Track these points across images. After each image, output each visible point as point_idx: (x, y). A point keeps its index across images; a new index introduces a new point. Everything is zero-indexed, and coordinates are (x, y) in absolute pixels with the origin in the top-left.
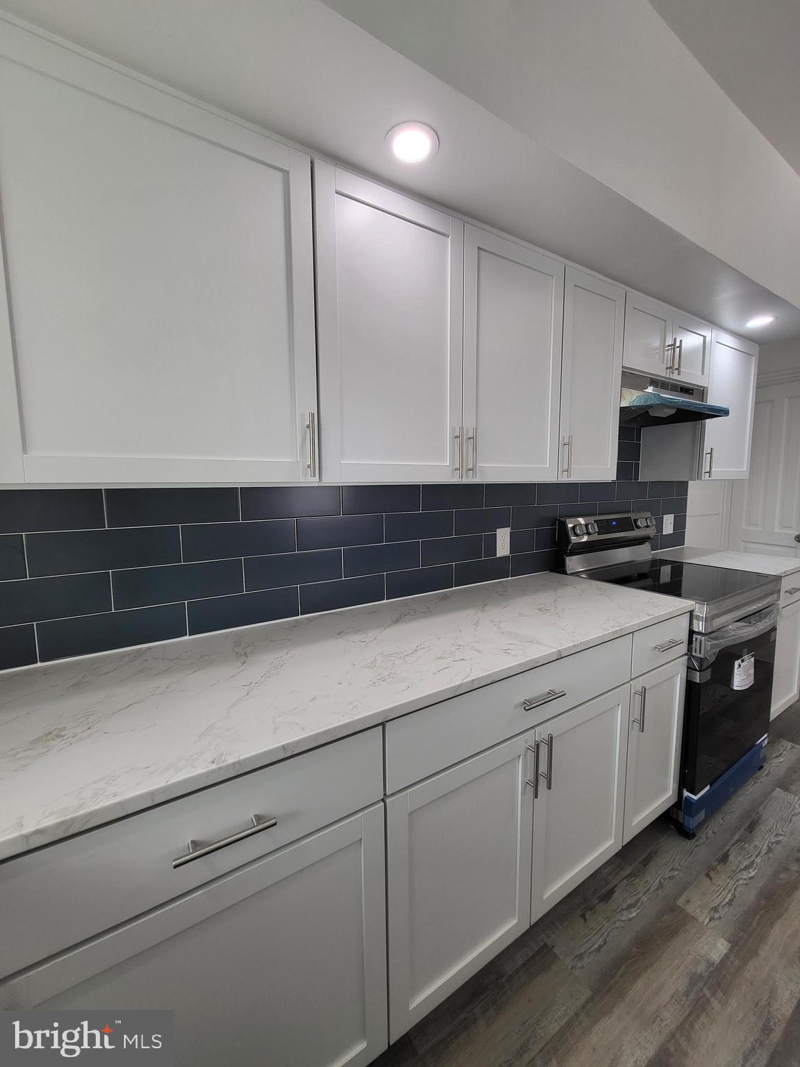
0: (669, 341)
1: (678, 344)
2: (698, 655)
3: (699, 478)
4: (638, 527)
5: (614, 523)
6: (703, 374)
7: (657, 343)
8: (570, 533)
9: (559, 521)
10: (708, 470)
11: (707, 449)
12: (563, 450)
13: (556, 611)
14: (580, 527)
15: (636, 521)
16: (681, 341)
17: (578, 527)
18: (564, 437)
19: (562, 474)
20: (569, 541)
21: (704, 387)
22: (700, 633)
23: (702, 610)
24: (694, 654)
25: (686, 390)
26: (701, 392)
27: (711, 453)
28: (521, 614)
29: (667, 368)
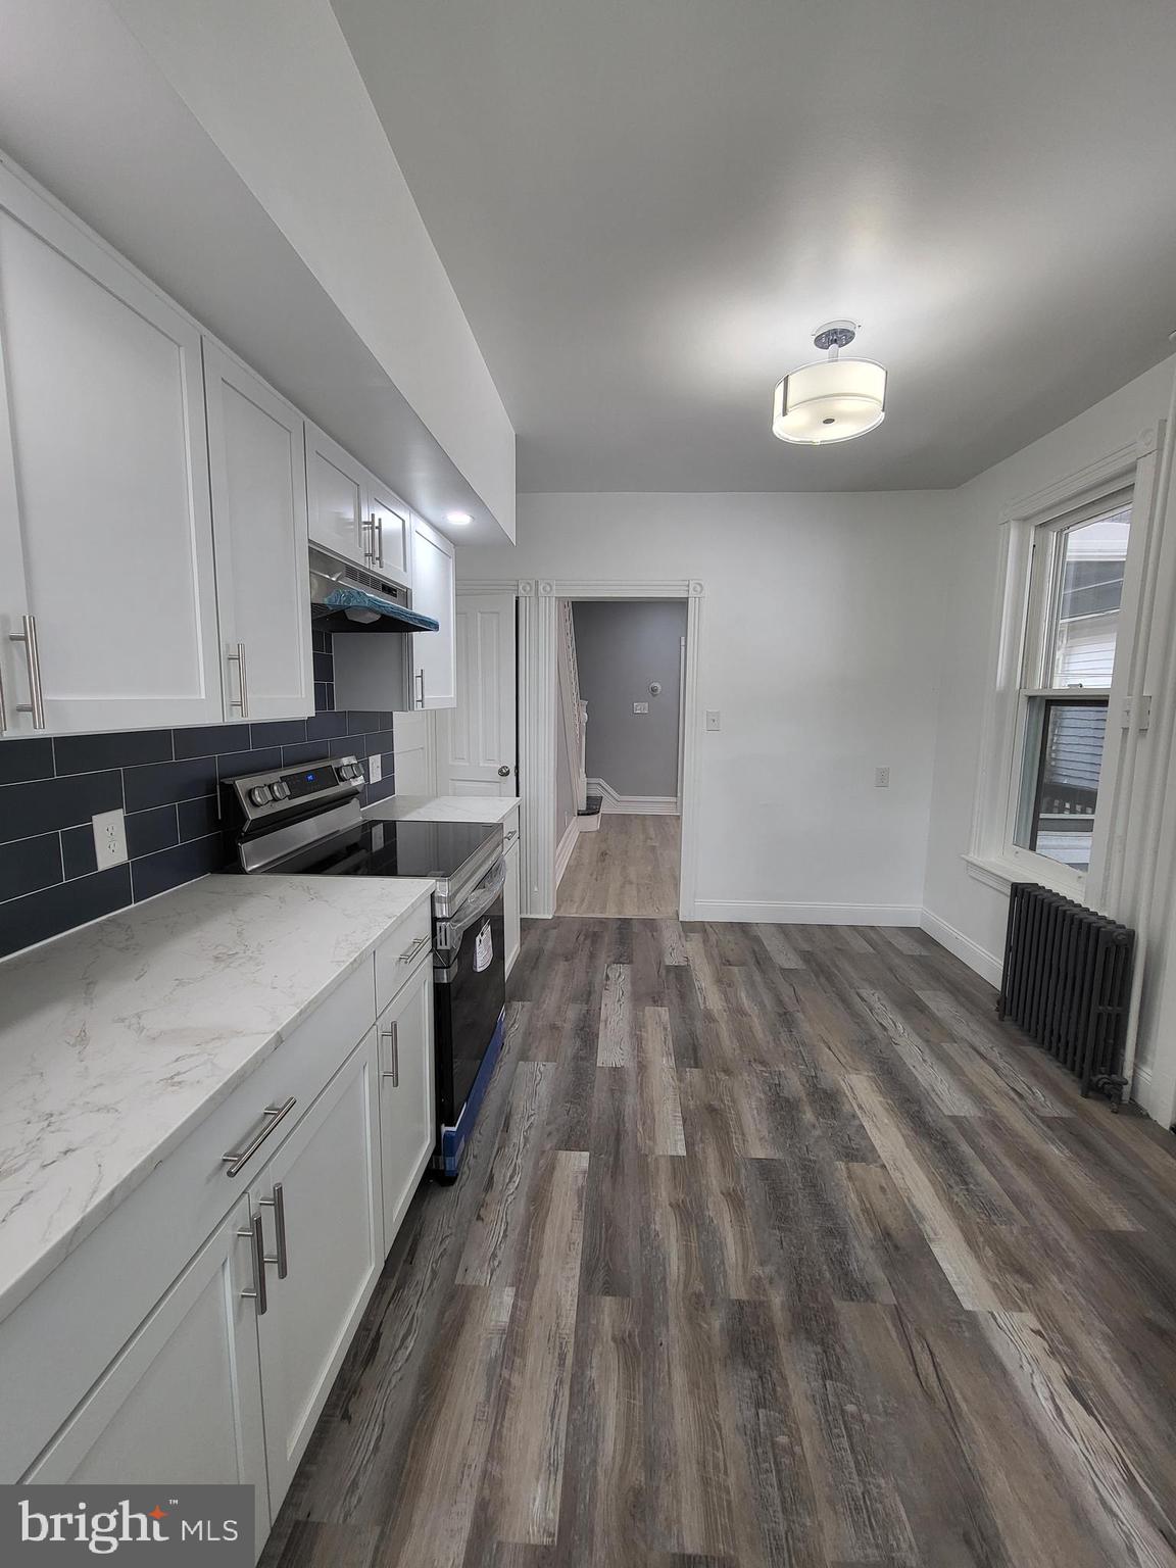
0: (365, 517)
1: (376, 524)
2: (444, 947)
3: (411, 708)
4: (343, 779)
5: (310, 777)
6: (405, 570)
7: (350, 515)
8: (245, 803)
9: (222, 784)
10: (420, 698)
11: (417, 672)
12: (229, 669)
13: (249, 953)
14: (261, 794)
15: (338, 770)
16: (380, 520)
17: (256, 793)
18: (228, 646)
19: (231, 709)
20: (244, 818)
21: (407, 589)
22: (444, 919)
23: (443, 888)
24: (439, 947)
25: (388, 589)
26: (404, 595)
27: (421, 676)
28: (180, 983)
29: (366, 555)
